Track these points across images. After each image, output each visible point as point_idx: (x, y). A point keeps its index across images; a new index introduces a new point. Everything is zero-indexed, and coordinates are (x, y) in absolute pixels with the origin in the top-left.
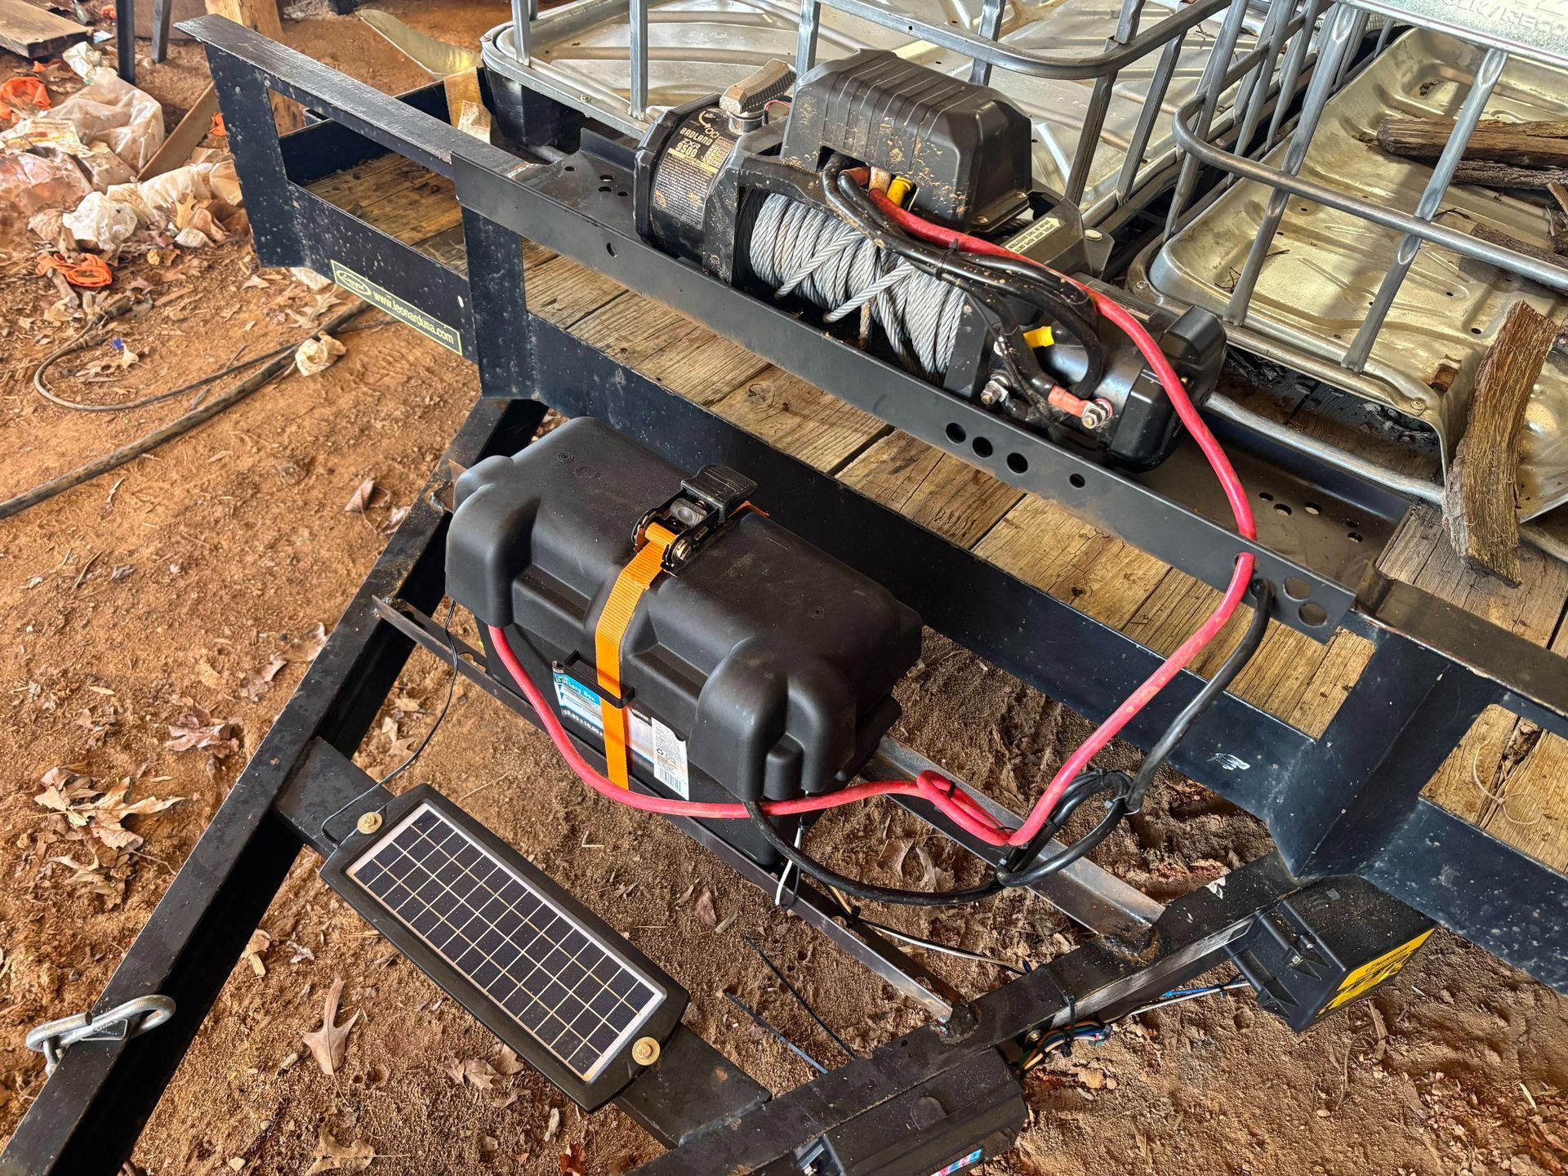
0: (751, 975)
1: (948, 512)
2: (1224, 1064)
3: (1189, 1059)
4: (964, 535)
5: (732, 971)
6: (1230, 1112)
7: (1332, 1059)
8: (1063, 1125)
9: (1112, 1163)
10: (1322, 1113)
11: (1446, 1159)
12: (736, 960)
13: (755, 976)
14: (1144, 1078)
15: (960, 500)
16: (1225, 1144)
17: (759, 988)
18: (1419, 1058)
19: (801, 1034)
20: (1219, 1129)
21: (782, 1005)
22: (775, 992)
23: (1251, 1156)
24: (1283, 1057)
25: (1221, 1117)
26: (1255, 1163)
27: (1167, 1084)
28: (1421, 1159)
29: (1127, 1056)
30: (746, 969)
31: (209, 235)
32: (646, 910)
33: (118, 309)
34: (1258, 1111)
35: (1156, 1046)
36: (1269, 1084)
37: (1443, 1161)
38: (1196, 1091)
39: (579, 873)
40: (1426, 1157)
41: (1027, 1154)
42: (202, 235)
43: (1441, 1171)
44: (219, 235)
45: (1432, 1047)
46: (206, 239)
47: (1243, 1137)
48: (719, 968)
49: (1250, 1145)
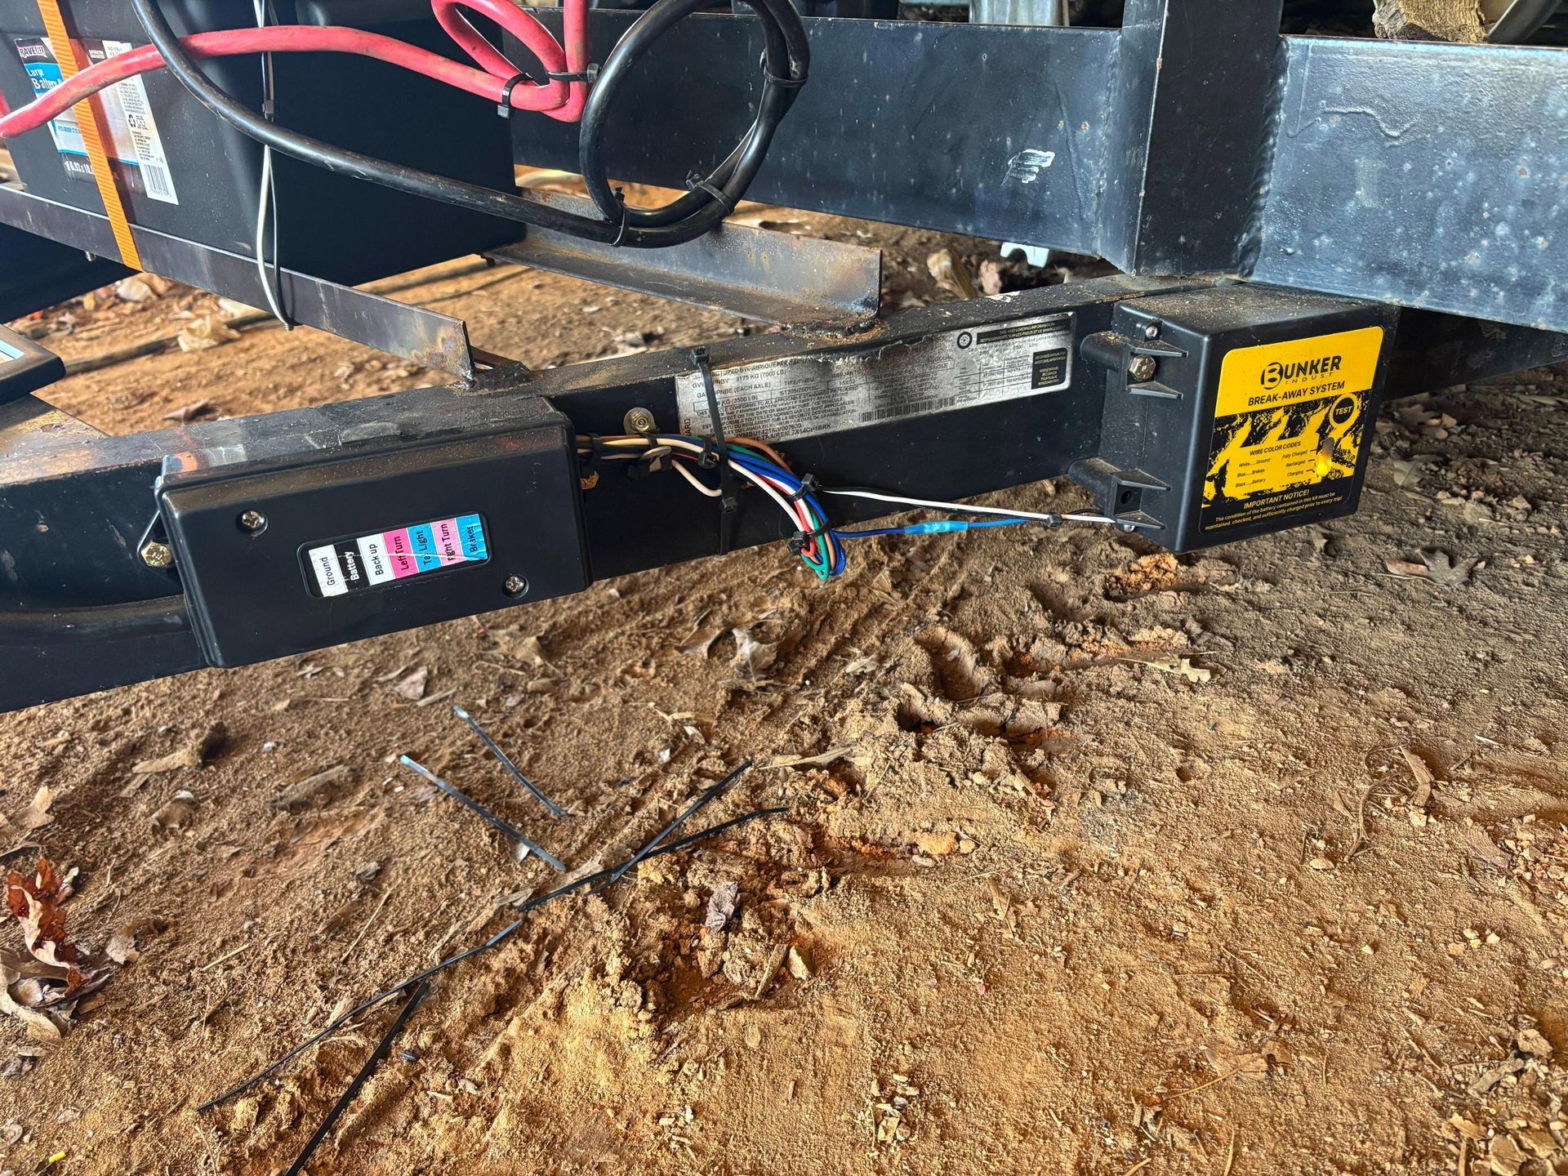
2: (1154, 817)
3: (1098, 815)
6: (1157, 867)
7: (1339, 807)
8: (875, 893)
9: (947, 929)
10: (1318, 863)
11: (1550, 915)
14: (1020, 836)
16: (1146, 902)
18: (1492, 804)
20: (1137, 887)
23: (1189, 915)
24: (1254, 805)
25: (1143, 872)
26: (1195, 922)
27: (1057, 843)
28: (1505, 920)
29: (996, 812)
31: (153, 289)
33: (33, 332)
34: (1205, 864)
35: (1046, 803)
36: (1228, 833)
37: (1545, 917)
38: (1105, 849)
40: (1513, 916)
41: (809, 926)
42: (146, 288)
43: (1545, 932)
44: (161, 286)
45: (1513, 791)
46: (149, 293)
47: (1177, 891)
49: (1190, 900)
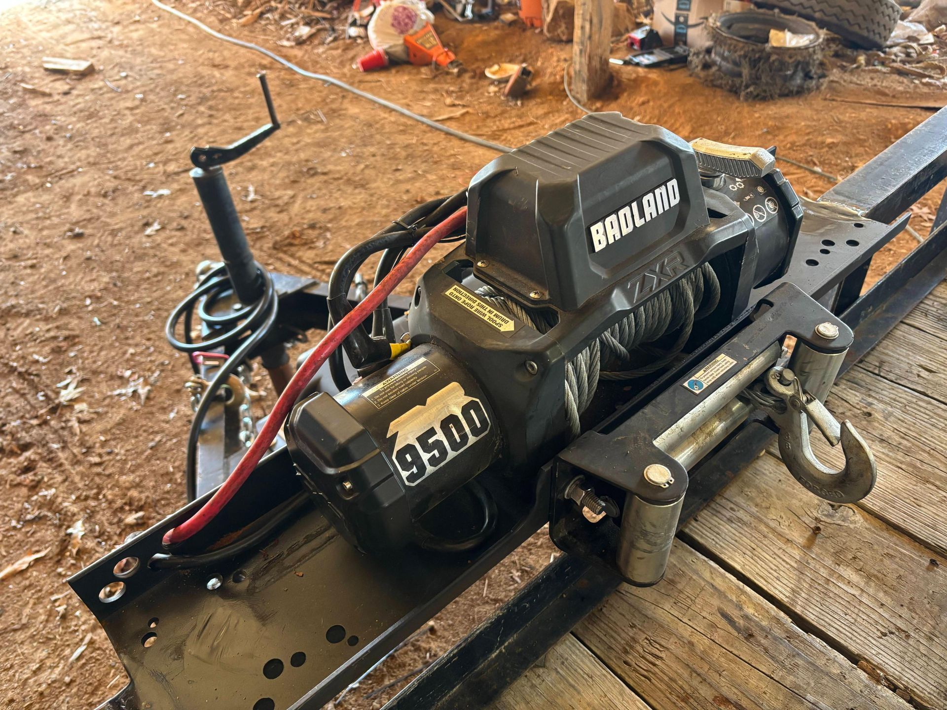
0: (441, 645)
1: (663, 655)
4: (626, 663)
5: (446, 634)
12: (454, 637)
13: (439, 647)
15: (686, 675)
17: (430, 648)
19: (392, 668)
21: (415, 660)
22: (425, 658)
30: (446, 642)
32: (500, 586)
39: (533, 551)
48: (449, 625)
